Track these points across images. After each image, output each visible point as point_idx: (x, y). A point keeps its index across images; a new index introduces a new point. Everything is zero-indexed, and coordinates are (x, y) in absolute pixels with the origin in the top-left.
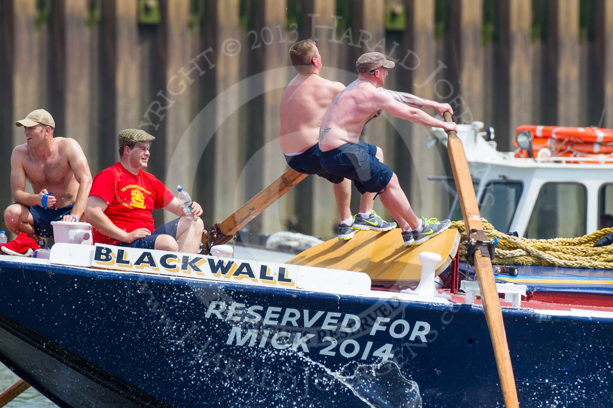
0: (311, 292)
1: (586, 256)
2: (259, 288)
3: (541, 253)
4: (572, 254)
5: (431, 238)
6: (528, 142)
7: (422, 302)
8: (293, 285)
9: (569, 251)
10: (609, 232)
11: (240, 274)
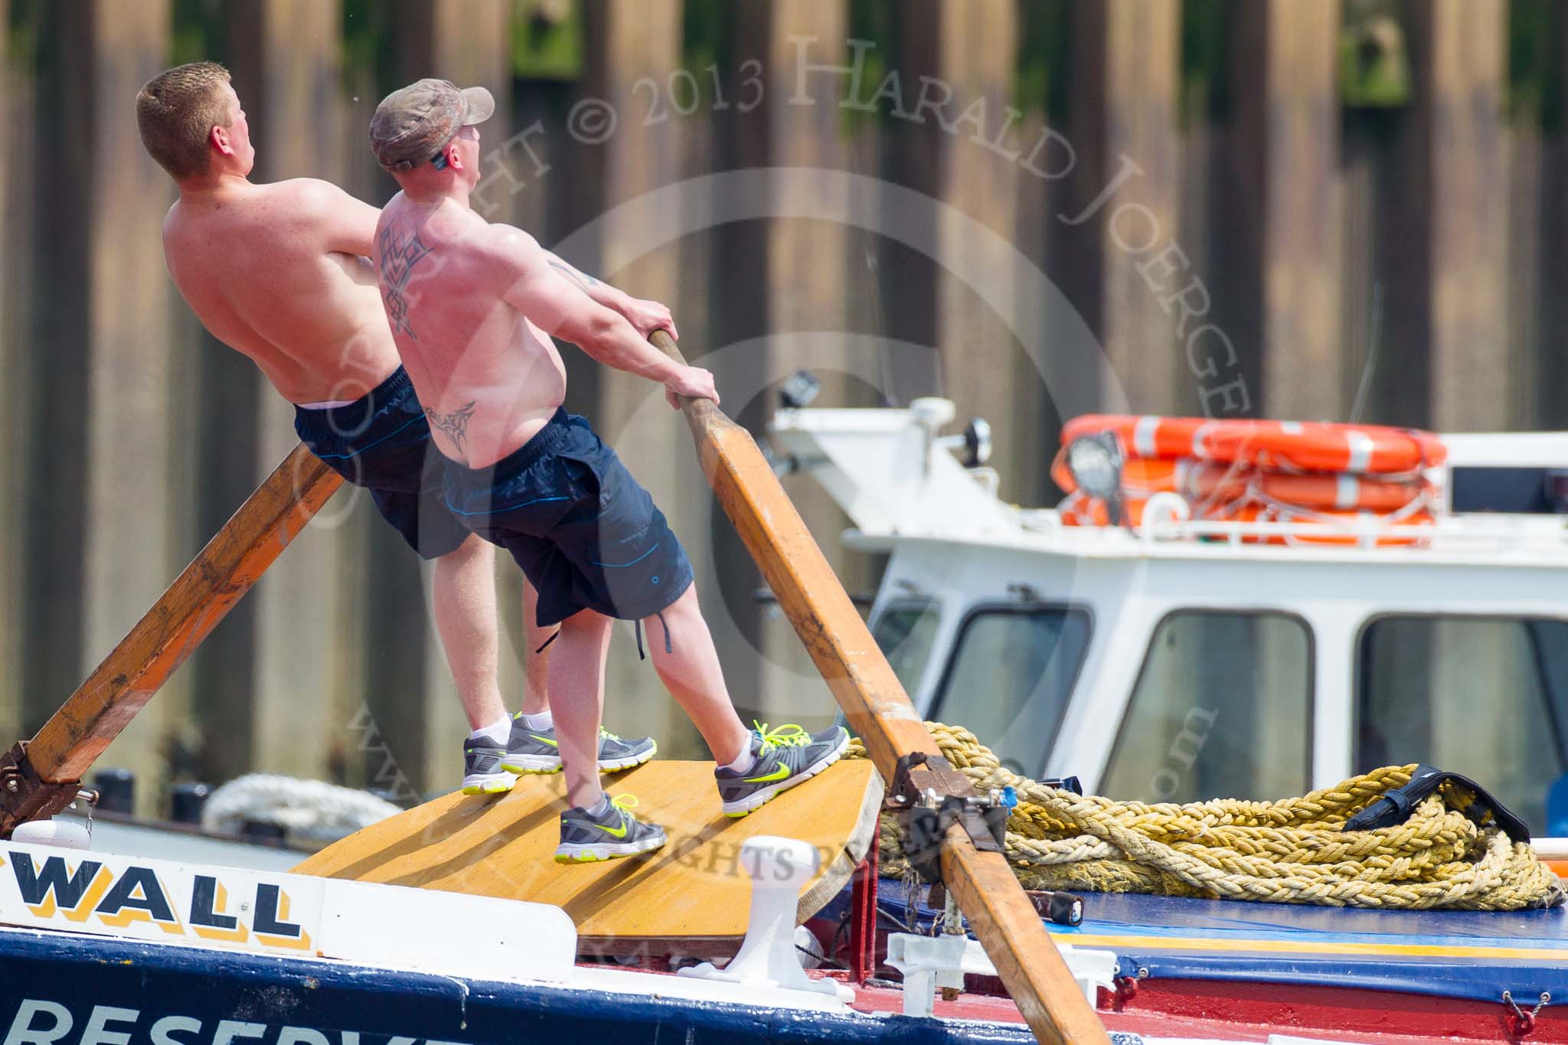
0: (370, 969)
1: (1319, 863)
2: (187, 955)
3: (1161, 849)
4: (1269, 853)
5: (780, 793)
6: (1107, 469)
7: (751, 1007)
8: (306, 944)
9: (1259, 844)
10: (1397, 779)
11: (122, 908)
